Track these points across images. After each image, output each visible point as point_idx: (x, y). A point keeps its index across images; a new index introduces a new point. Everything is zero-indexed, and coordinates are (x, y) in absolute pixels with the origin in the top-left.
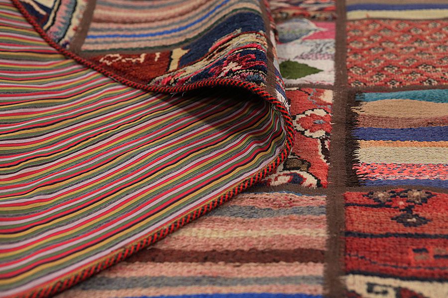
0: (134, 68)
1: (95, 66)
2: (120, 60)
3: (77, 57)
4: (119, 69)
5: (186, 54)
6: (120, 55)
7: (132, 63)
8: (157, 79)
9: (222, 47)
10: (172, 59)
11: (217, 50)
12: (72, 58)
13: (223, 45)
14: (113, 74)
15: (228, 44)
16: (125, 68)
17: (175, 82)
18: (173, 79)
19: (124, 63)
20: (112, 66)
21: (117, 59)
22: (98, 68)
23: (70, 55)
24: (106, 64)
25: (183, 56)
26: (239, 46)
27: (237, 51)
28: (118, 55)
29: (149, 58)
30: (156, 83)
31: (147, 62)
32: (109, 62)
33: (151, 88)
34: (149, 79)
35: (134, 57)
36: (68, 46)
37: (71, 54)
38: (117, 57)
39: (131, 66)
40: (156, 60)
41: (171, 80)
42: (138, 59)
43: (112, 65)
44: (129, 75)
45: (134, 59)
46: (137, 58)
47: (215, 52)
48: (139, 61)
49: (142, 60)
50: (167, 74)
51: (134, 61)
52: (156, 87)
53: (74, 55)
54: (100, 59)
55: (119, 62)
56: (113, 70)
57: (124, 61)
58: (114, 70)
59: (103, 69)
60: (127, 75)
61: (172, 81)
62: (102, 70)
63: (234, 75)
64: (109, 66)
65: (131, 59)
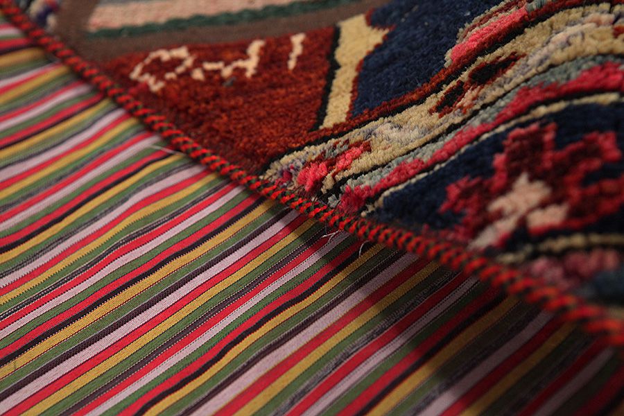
0: (226, 103)
1: (120, 94)
2: (188, 73)
3: (73, 60)
4: (182, 107)
5: (378, 48)
6: (191, 51)
7: (222, 80)
8: (286, 159)
9: (489, 58)
10: (337, 66)
11: (473, 67)
12: (64, 60)
13: (491, 50)
14: (165, 125)
15: (508, 49)
16: (198, 103)
17: (336, 190)
18: (329, 176)
19: (198, 82)
20: (163, 95)
21: (180, 70)
22: (128, 102)
23: (55, 52)
24: (147, 86)
25: (370, 56)
26: (551, 78)
27: (542, 110)
28: (182, 52)
29: (273, 58)
30: (282, 173)
31: (266, 75)
32: (156, 82)
33: (268, 189)
34: (264, 154)
35: (229, 56)
36: (52, 20)
37: (59, 46)
38: (179, 61)
39: (217, 96)
40: (292, 64)
41: (323, 178)
42: (240, 64)
43: (163, 90)
44: (210, 129)
45: (227, 64)
46: (236, 59)
47: (465, 76)
48: (244, 70)
49: (250, 65)
50: (316, 143)
51: (227, 72)
52: (284, 194)
53: (66, 52)
54: (132, 70)
55: (182, 82)
56: (167, 110)
57: (198, 75)
58: (171, 108)
59: (140, 105)
60: (204, 127)
61: (328, 183)
62: (136, 108)
63: (535, 256)
64: (155, 95)
65: (220, 65)
